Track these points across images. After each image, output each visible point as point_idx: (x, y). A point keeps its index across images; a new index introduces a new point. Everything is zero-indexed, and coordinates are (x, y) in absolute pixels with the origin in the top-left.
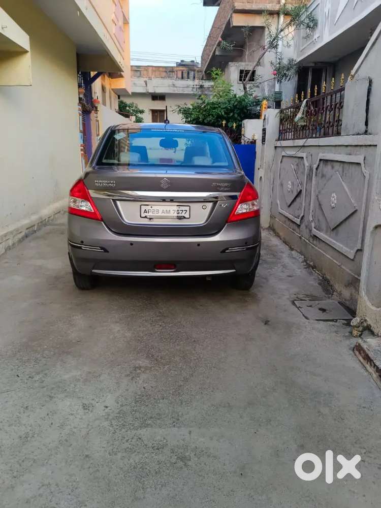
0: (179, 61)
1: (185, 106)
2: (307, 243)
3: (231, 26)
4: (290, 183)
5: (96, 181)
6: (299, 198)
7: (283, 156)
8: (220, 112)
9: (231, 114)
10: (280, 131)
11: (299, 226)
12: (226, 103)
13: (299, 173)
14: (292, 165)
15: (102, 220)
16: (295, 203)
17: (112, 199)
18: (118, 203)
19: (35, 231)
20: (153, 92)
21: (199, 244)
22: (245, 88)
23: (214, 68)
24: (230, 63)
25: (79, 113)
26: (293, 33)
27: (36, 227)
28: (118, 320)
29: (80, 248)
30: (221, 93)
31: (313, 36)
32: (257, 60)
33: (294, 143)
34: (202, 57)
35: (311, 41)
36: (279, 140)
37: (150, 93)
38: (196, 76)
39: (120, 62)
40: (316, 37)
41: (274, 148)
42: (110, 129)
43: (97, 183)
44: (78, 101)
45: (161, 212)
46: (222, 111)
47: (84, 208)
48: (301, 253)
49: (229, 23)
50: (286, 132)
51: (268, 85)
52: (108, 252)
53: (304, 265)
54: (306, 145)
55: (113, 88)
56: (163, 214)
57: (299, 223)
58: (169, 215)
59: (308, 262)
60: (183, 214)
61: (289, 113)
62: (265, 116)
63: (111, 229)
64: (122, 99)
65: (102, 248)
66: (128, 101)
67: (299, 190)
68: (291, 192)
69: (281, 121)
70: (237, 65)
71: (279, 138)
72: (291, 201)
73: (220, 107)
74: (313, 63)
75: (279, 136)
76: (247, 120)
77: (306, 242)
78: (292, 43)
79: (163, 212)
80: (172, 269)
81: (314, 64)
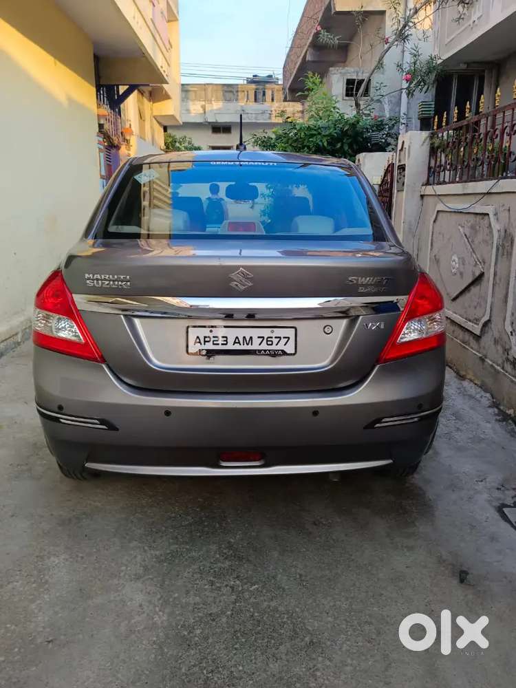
0: (251, 76)
1: (265, 135)
2: (498, 372)
3: (333, 11)
4: (455, 258)
5: (87, 276)
6: (478, 287)
7: (438, 211)
8: (321, 141)
9: (339, 145)
10: (430, 168)
11: (478, 338)
12: (329, 128)
13: (476, 242)
14: (460, 227)
15: (104, 361)
16: (467, 296)
17: (125, 316)
18: (137, 321)
19: (19, 344)
20: (214, 121)
21: (315, 412)
22: (357, 105)
23: (309, 72)
24: (331, 68)
25: (99, 149)
26: (431, 17)
27: (20, 336)
28: (141, 571)
29: (57, 420)
30: (321, 113)
31: (470, 17)
32: (377, 60)
33: (464, 188)
34: (284, 67)
35: (466, 25)
36: (428, 183)
37: (210, 123)
38: (275, 98)
39: (162, 67)
40: (474, 18)
41: (419, 198)
42: (128, 163)
43: (89, 279)
44: (97, 130)
45: (231, 341)
46: (324, 140)
47: (63, 335)
48: (484, 387)
49: (329, 8)
50: (444, 170)
51: (390, 101)
52: (117, 430)
53: (496, 415)
54: (493, 191)
55: (155, 114)
56: (237, 347)
57: (478, 333)
58: (249, 347)
59: (502, 408)
60: (281, 347)
61: (445, 138)
62: (403, 142)
63: (123, 378)
64: (169, 131)
65: (102, 422)
66: (178, 134)
67: (477, 274)
68: (458, 274)
69: (433, 151)
70: (343, 71)
71: (428, 180)
72: (460, 290)
73: (319, 134)
74: (465, 63)
75: (429, 177)
76: (364, 154)
77: (495, 369)
78: (430, 33)
79: (237, 341)
80: (255, 460)
81: (466, 65)
